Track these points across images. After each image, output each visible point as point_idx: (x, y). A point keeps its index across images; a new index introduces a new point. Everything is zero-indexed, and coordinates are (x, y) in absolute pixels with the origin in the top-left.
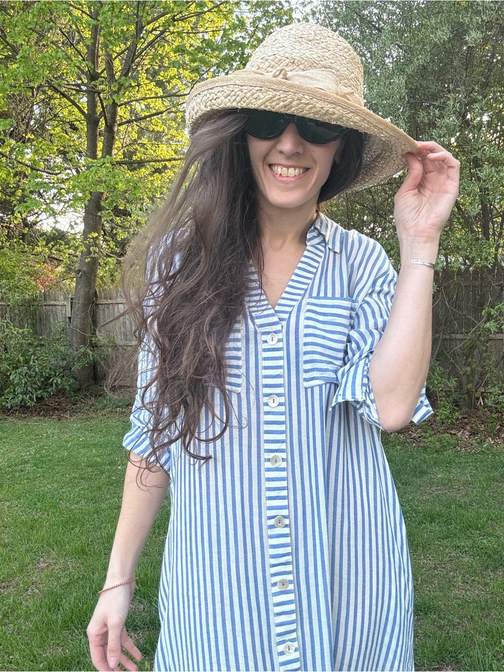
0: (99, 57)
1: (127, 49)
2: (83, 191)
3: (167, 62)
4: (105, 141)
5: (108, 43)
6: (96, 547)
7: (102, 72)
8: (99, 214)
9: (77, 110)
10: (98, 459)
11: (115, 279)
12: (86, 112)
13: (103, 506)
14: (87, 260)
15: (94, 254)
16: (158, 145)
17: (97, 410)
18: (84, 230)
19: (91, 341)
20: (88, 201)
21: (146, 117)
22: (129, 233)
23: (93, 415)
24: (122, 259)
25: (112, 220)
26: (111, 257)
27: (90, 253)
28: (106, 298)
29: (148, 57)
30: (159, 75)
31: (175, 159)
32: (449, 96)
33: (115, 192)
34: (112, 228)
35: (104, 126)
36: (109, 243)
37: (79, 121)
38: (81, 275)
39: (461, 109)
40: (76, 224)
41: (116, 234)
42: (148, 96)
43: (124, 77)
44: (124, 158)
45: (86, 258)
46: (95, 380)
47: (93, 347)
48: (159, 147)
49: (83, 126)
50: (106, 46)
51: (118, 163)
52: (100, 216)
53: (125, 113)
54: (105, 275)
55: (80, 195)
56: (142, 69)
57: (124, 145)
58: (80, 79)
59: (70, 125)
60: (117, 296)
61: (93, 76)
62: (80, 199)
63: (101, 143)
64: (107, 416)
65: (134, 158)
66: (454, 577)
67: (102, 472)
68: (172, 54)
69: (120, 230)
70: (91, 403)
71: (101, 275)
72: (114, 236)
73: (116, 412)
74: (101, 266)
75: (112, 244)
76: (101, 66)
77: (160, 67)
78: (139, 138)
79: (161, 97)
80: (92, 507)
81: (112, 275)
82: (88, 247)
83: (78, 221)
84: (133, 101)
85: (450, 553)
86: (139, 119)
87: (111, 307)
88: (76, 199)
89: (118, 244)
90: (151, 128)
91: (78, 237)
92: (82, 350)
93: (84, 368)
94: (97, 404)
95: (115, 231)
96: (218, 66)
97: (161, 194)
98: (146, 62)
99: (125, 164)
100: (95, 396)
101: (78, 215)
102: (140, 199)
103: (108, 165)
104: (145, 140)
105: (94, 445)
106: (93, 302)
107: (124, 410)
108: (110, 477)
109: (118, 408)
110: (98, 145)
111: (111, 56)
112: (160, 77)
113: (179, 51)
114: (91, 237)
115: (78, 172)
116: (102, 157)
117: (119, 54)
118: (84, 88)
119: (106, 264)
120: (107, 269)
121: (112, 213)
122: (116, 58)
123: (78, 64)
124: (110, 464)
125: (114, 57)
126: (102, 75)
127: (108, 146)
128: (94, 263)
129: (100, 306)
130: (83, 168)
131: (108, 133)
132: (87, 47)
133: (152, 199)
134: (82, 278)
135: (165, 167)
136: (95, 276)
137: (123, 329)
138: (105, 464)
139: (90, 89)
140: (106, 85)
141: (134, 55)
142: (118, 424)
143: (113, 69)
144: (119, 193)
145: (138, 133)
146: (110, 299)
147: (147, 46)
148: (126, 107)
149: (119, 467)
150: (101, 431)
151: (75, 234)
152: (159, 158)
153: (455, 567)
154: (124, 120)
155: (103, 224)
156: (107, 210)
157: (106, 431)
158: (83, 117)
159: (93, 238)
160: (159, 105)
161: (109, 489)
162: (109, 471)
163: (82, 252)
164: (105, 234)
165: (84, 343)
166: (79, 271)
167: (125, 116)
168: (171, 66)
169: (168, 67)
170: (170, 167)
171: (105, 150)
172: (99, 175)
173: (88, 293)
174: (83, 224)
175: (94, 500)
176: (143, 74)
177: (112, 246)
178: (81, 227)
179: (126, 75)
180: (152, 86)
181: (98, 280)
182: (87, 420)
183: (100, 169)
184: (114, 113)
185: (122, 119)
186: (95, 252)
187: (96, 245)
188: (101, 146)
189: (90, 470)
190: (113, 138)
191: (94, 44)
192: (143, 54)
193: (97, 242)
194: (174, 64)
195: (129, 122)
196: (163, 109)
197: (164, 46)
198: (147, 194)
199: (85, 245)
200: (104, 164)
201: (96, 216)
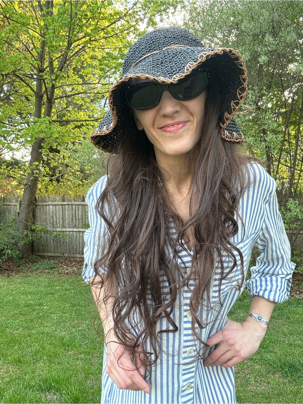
0: (45, 59)
1: (62, 55)
2: (31, 137)
3: (86, 64)
4: (46, 108)
5: (51, 51)
6: (28, 358)
7: (46, 68)
8: (40, 151)
9: (30, 89)
10: (32, 302)
11: (49, 190)
12: (35, 90)
13: (34, 332)
14: (31, 178)
15: (36, 174)
16: (78, 111)
17: (33, 271)
18: (30, 160)
19: (31, 228)
20: (34, 143)
21: (71, 95)
22: (58, 163)
23: (30, 274)
24: (53, 178)
25: (48, 155)
26: (47, 176)
27: (34, 174)
28: (42, 202)
29: (74, 61)
30: (81, 71)
31: (88, 121)
32: (249, 92)
33: (51, 138)
34: (48, 160)
35: (46, 99)
36: (45, 168)
37: (31, 96)
38: (27, 187)
39: (256, 99)
40: (25, 156)
41: (50, 163)
42: (73, 83)
43: (59, 72)
44: (57, 118)
45: (31, 177)
46: (32, 252)
47: (32, 231)
48: (79, 113)
49: (33, 99)
50: (50, 53)
51: (53, 121)
52: (41, 152)
53: (59, 92)
54: (42, 187)
55: (29, 139)
56: (71, 68)
57: (58, 111)
58: (33, 71)
59: (26, 97)
60: (49, 200)
61: (41, 70)
62: (29, 141)
63: (44, 109)
64: (39, 275)
65: (64, 119)
66: (249, 378)
67: (34, 310)
68: (89, 60)
69: (52, 161)
70: (29, 266)
71: (39, 187)
72: (48, 164)
73: (45, 272)
74: (40, 182)
75: (47, 169)
76: (46, 64)
77: (81, 67)
78: (67, 107)
79: (81, 84)
80: (26, 332)
81: (47, 188)
82: (33, 170)
83: (27, 155)
84: (64, 85)
85: (247, 363)
86: (67, 97)
87: (45, 207)
88: (26, 141)
89: (51, 169)
90: (74, 101)
91: (27, 164)
92: (25, 233)
93: (25, 244)
94: (33, 267)
95: (49, 162)
96: (116, 68)
97: (79, 140)
98: (73, 64)
99: (58, 122)
100: (32, 262)
101: (27, 151)
102: (66, 143)
103: (47, 122)
104: (70, 108)
105: (29, 293)
106: (34, 203)
107: (50, 271)
108: (38, 313)
109: (46, 270)
110: (42, 110)
111: (52, 59)
112: (81, 72)
113: (93, 58)
114: (34, 164)
115: (29, 125)
116: (44, 117)
117: (57, 58)
118: (35, 77)
119: (43, 181)
120: (43, 184)
121: (48, 151)
122: (55, 60)
123: (32, 62)
124: (39, 305)
125: (54, 59)
126: (46, 70)
127: (48, 111)
128: (36, 180)
129: (38, 206)
130: (32, 123)
131: (48, 103)
132: (38, 53)
133: (73, 143)
134: (28, 189)
135: (83, 125)
136: (36, 188)
137: (51, 221)
138: (36, 305)
139: (39, 78)
140: (48, 76)
141: (66, 59)
142: (45, 280)
143: (53, 67)
144: (53, 139)
145: (66, 104)
146: (45, 202)
147: (74, 55)
148: (59, 89)
149: (45, 307)
150: (34, 284)
151: (26, 162)
152: (79, 120)
153: (250, 372)
154: (58, 96)
155: (42, 157)
156: (45, 148)
157: (38, 284)
158: (33, 93)
159: (36, 165)
160: (80, 88)
161: (38, 321)
162: (38, 309)
163: (28, 173)
164: (43, 163)
165: (27, 229)
166: (26, 184)
167: (59, 94)
168: (88, 67)
169: (86, 67)
170: (85, 125)
171: (46, 113)
172: (41, 128)
173: (30, 199)
174: (30, 157)
175: (28, 328)
176: (71, 71)
177: (47, 170)
178: (29, 158)
179: (61, 70)
180: (76, 78)
181: (37, 190)
182: (26, 277)
183: (42, 124)
184: (53, 92)
185: (57, 96)
186: (36, 173)
187: (38, 169)
188: (44, 111)
189: (26, 308)
190: (51, 106)
191: (42, 52)
192: (71, 59)
193: (38, 168)
194: (89, 66)
195: (61, 97)
196: (82, 91)
197: (84, 55)
198: (70, 140)
199: (31, 169)
200: (45, 121)
201: (39, 152)
